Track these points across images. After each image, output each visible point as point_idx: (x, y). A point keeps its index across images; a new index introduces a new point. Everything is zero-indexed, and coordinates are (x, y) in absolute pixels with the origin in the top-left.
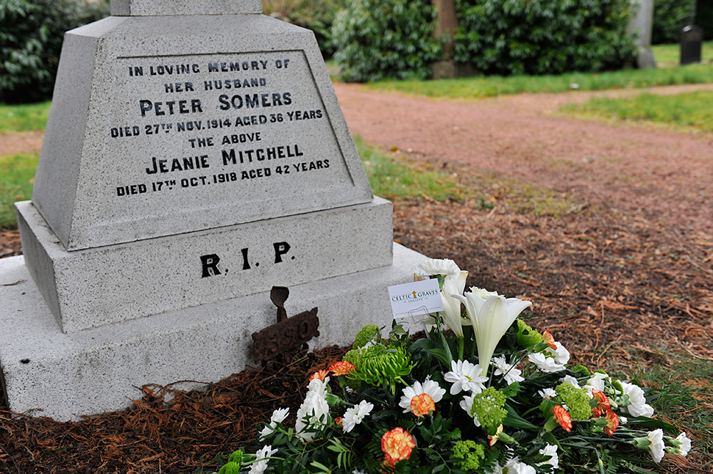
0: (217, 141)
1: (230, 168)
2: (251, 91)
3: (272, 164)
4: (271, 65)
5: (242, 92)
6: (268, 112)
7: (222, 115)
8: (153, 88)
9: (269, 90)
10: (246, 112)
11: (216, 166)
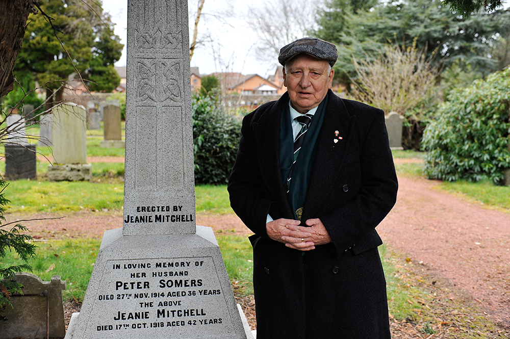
0: (155, 304)
1: (161, 319)
2: (178, 278)
3: (186, 319)
4: (192, 264)
5: (174, 278)
6: (187, 290)
7: (161, 290)
8: (124, 276)
9: (189, 278)
10: (174, 289)
11: (153, 318)
